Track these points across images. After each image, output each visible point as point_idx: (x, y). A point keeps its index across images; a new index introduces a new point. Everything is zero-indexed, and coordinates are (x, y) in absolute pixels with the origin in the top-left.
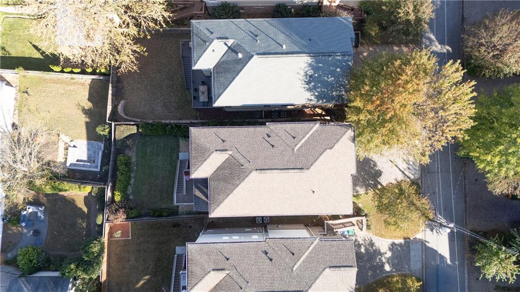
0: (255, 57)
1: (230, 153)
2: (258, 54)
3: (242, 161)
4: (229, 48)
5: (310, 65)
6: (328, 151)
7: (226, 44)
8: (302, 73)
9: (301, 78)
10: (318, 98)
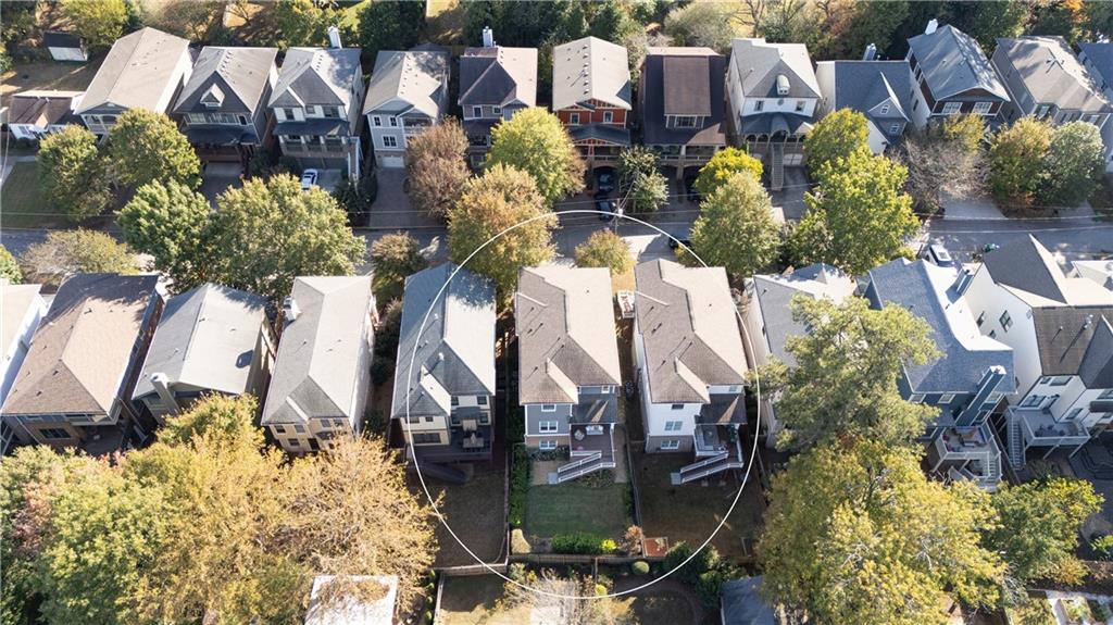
0: (445, 339)
1: (549, 360)
2: (442, 336)
3: (558, 346)
4: (430, 372)
5: (457, 298)
6: (546, 280)
7: (426, 375)
8: (465, 306)
9: (469, 308)
10: (490, 301)
